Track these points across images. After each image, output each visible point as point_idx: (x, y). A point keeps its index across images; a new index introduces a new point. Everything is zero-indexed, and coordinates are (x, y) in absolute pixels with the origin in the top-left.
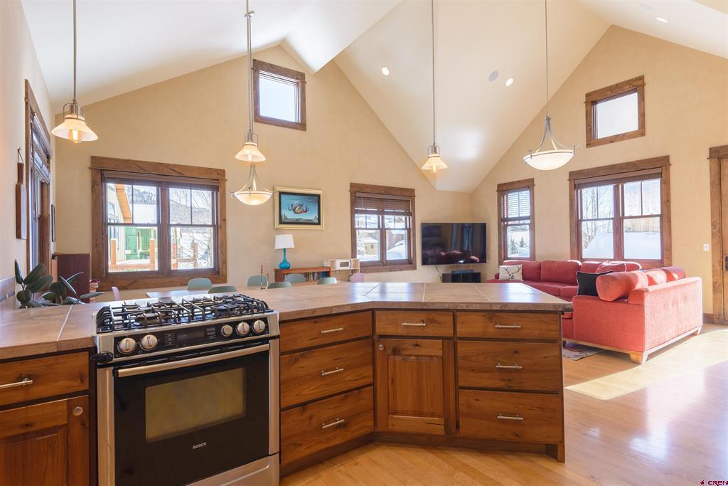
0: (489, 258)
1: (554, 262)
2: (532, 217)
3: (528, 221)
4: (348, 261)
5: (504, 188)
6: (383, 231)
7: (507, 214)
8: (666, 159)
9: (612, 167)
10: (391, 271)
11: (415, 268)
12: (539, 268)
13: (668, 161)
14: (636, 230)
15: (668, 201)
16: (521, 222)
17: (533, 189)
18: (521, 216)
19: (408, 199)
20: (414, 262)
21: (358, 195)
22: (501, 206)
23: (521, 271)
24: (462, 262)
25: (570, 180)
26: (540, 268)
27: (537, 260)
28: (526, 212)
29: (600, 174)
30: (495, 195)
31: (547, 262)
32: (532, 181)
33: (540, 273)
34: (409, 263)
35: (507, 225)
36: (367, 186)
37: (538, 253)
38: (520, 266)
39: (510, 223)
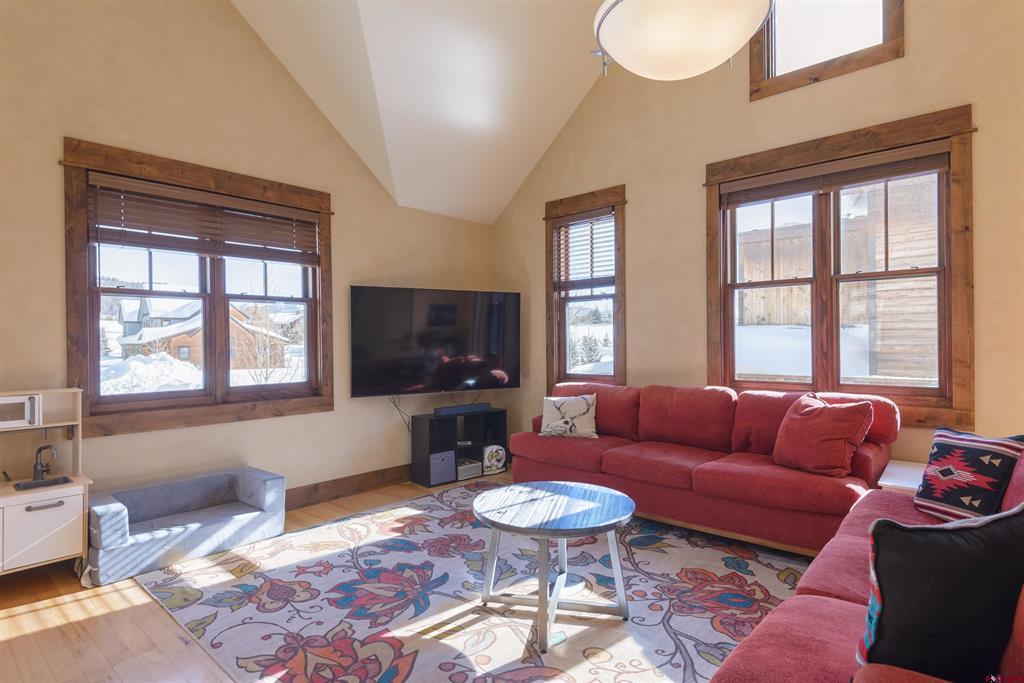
0: (527, 376)
1: (670, 390)
2: (619, 279)
3: (611, 290)
4: (24, 399)
5: (560, 211)
6: (215, 302)
7: (567, 273)
8: (964, 113)
9: (817, 145)
10: (240, 419)
11: (328, 406)
12: (636, 402)
13: (969, 119)
14: (773, 321)
15: (967, 228)
16: (598, 291)
17: (623, 211)
18: (596, 275)
19: (309, 217)
20: (325, 390)
21: (95, 179)
22: (553, 254)
23: (592, 410)
24: (471, 382)
25: (708, 184)
26: (637, 405)
27: (630, 383)
28: (606, 267)
29: (782, 164)
30: (540, 227)
31: (652, 389)
32: (619, 191)
33: (637, 415)
34: (313, 394)
35: (568, 299)
36: (141, 159)
37: (633, 364)
38: (591, 398)
39: (572, 293)
